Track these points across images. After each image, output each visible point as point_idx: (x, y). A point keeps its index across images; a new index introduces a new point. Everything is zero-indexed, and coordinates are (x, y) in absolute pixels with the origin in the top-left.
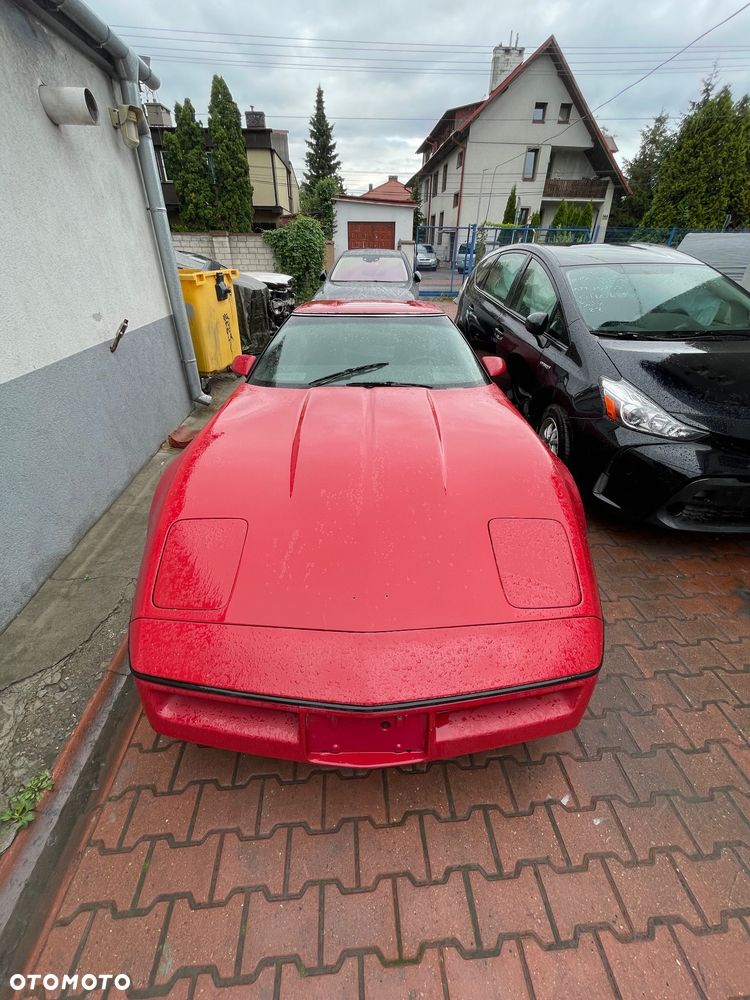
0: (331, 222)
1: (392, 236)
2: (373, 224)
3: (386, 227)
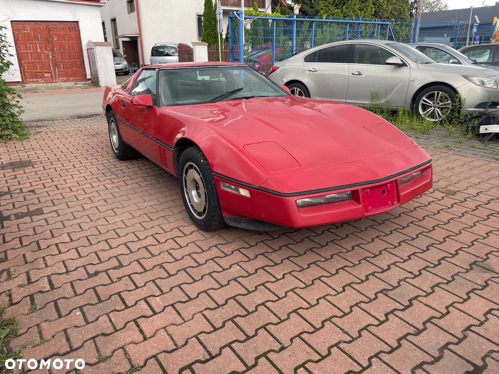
1: (77, 37)
2: (48, 23)
3: (67, 27)
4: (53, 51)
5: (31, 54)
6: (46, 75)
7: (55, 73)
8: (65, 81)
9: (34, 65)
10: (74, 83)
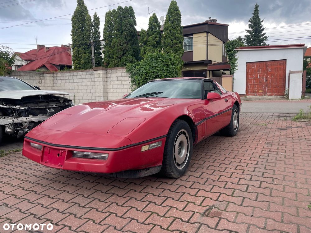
0: (234, 64)
1: (284, 69)
2: (267, 62)
3: (278, 63)
4: (267, 78)
5: (254, 79)
6: (260, 91)
7: (265, 90)
8: (270, 95)
9: (254, 86)
10: (276, 96)
